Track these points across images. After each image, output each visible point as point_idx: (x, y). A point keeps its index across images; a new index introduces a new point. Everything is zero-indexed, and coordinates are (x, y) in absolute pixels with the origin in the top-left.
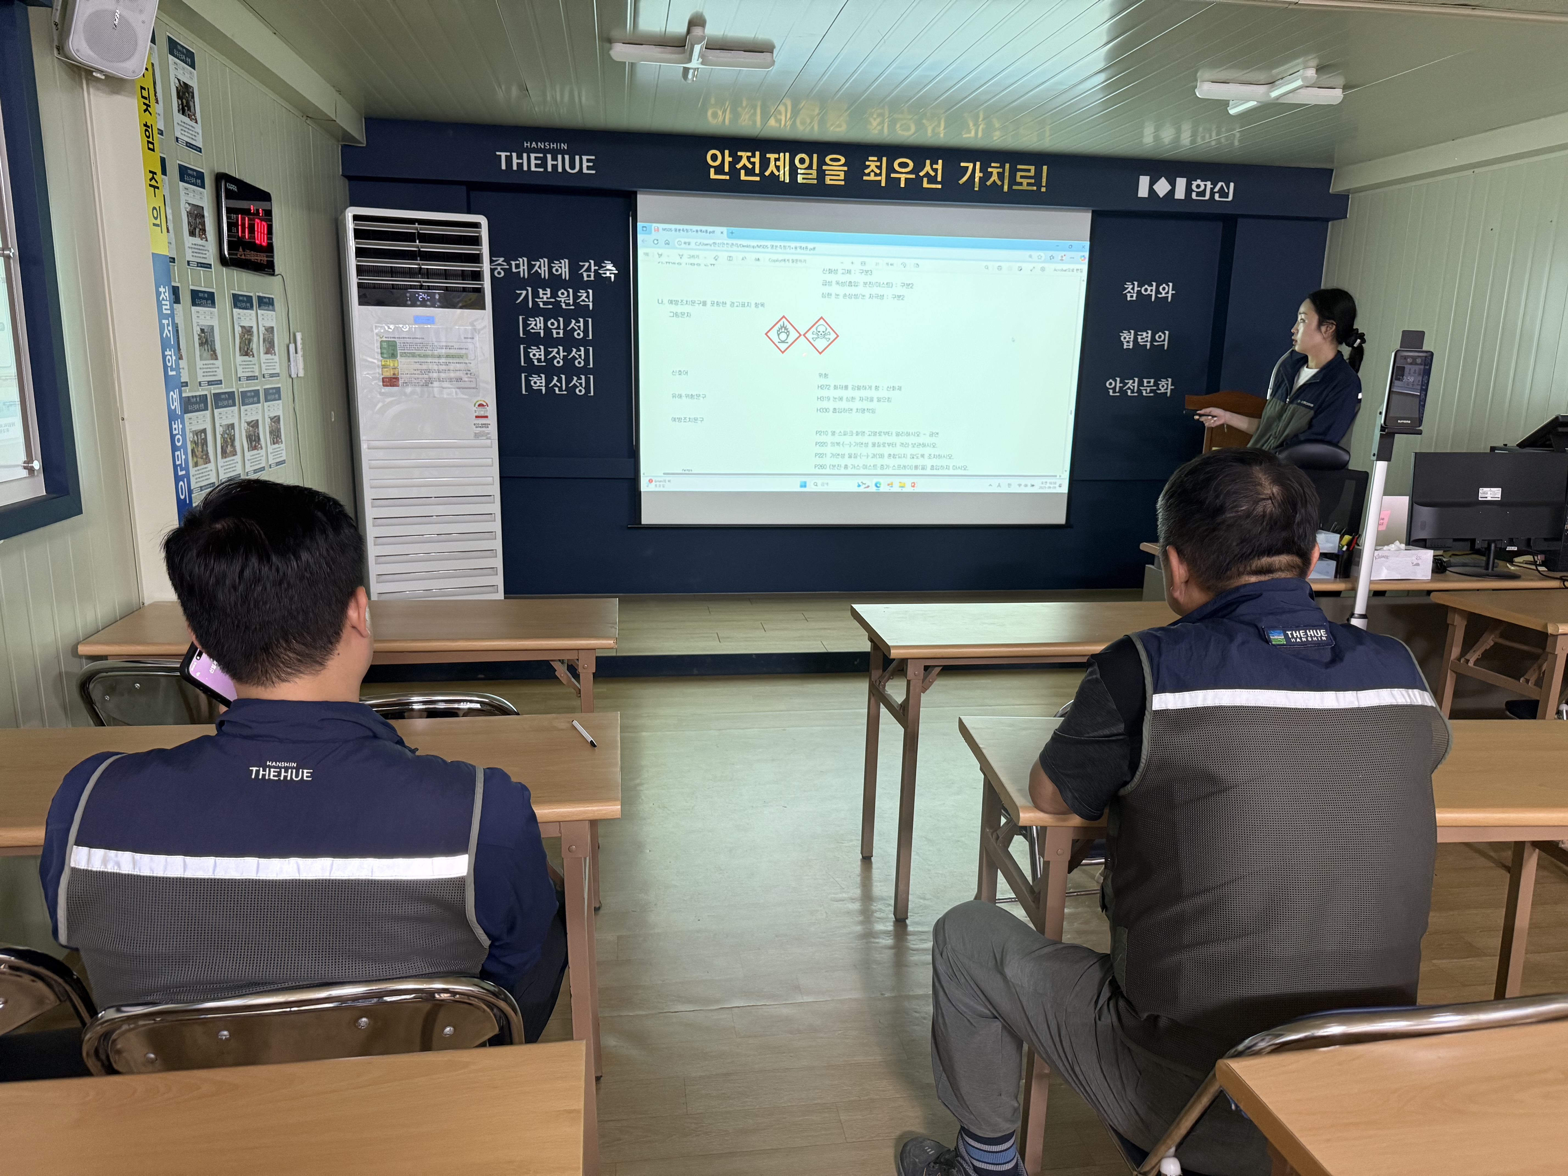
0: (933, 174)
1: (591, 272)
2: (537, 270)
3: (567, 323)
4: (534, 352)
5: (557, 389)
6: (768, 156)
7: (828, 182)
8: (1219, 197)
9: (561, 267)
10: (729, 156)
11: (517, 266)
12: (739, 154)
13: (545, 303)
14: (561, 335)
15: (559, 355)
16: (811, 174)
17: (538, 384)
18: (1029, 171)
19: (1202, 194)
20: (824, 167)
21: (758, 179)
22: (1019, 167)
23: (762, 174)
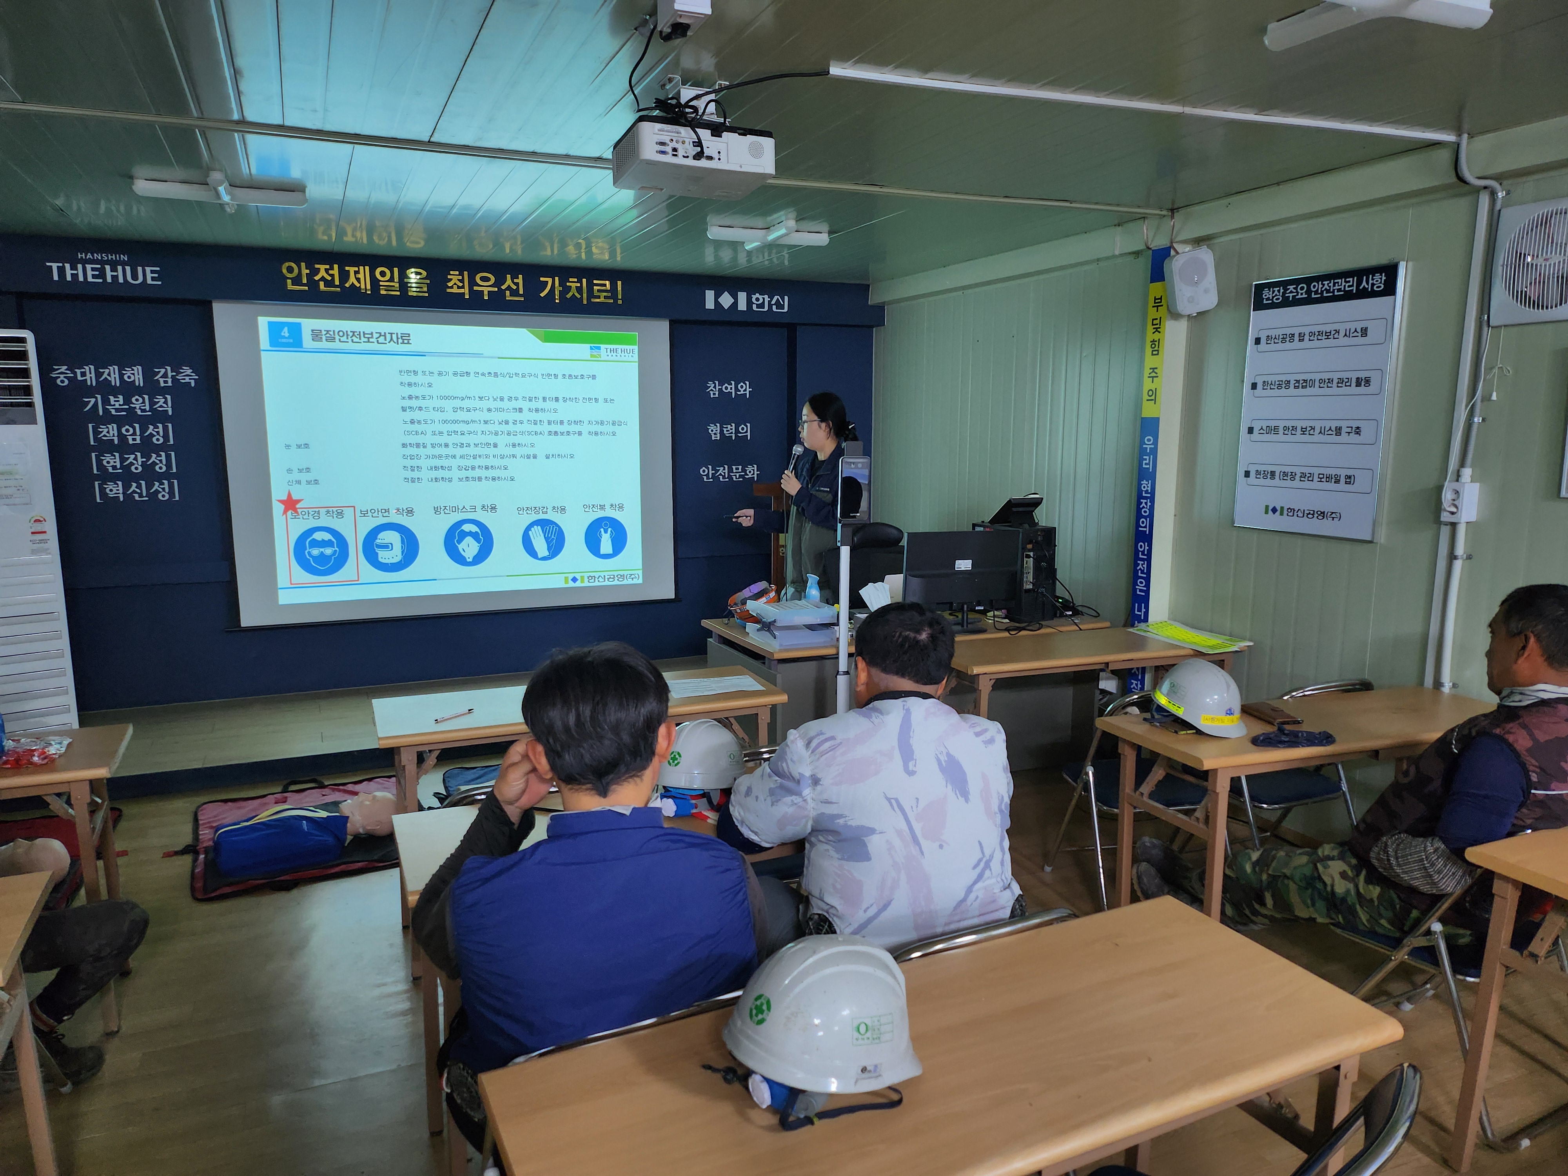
0: (514, 287)
1: (168, 377)
2: (106, 378)
3: (144, 429)
4: (108, 459)
5: (136, 495)
6: (347, 268)
7: (411, 293)
8: (776, 309)
9: (133, 374)
10: (306, 269)
11: (83, 374)
12: (317, 266)
13: (117, 410)
14: (138, 441)
15: (136, 461)
16: (393, 286)
17: (115, 491)
18: (605, 285)
19: (763, 305)
20: (406, 280)
22: (595, 282)
23: (342, 285)
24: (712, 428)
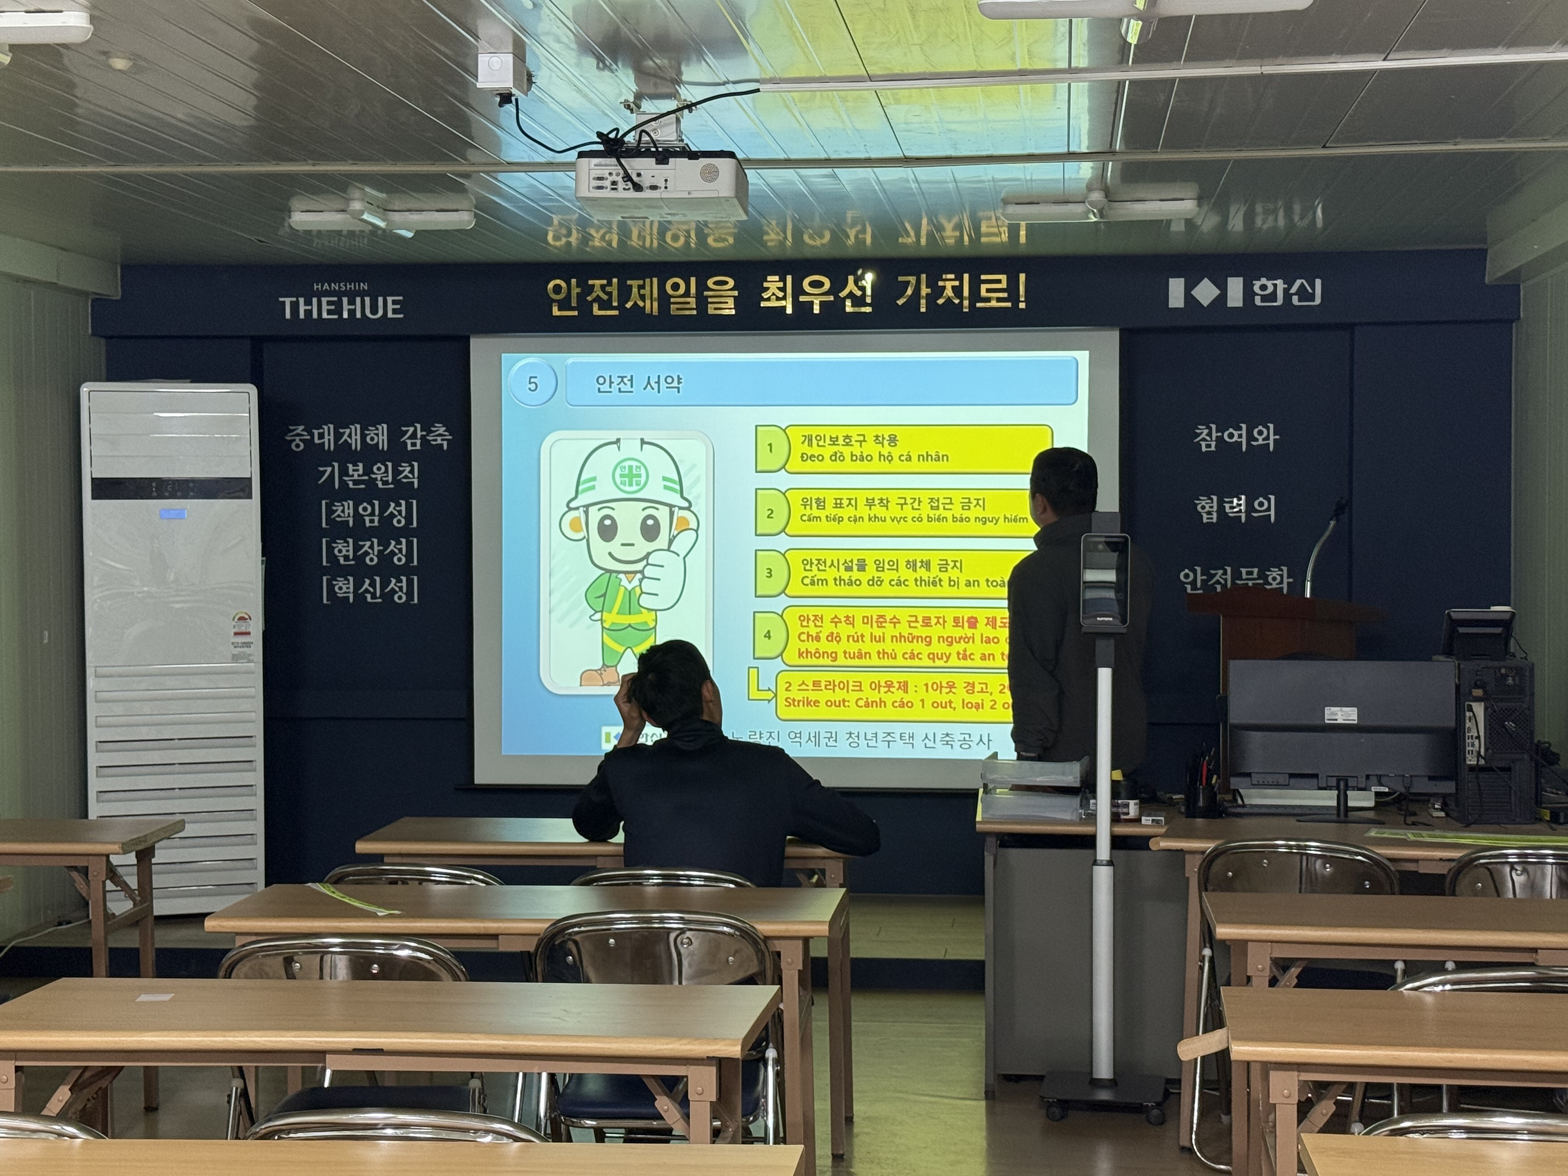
0: (859, 293)
1: (416, 438)
2: (346, 440)
3: (384, 508)
4: (340, 546)
5: (369, 596)
6: (629, 282)
7: (711, 311)
8: (1299, 301)
9: (377, 435)
10: (578, 286)
11: (321, 436)
12: (591, 282)
13: (355, 482)
14: (376, 524)
15: (372, 550)
16: (689, 303)
17: (344, 589)
18: (999, 281)
19: (1273, 296)
20: (706, 293)
21: (616, 313)
22: (983, 277)
23: (621, 307)
24: (1203, 503)
